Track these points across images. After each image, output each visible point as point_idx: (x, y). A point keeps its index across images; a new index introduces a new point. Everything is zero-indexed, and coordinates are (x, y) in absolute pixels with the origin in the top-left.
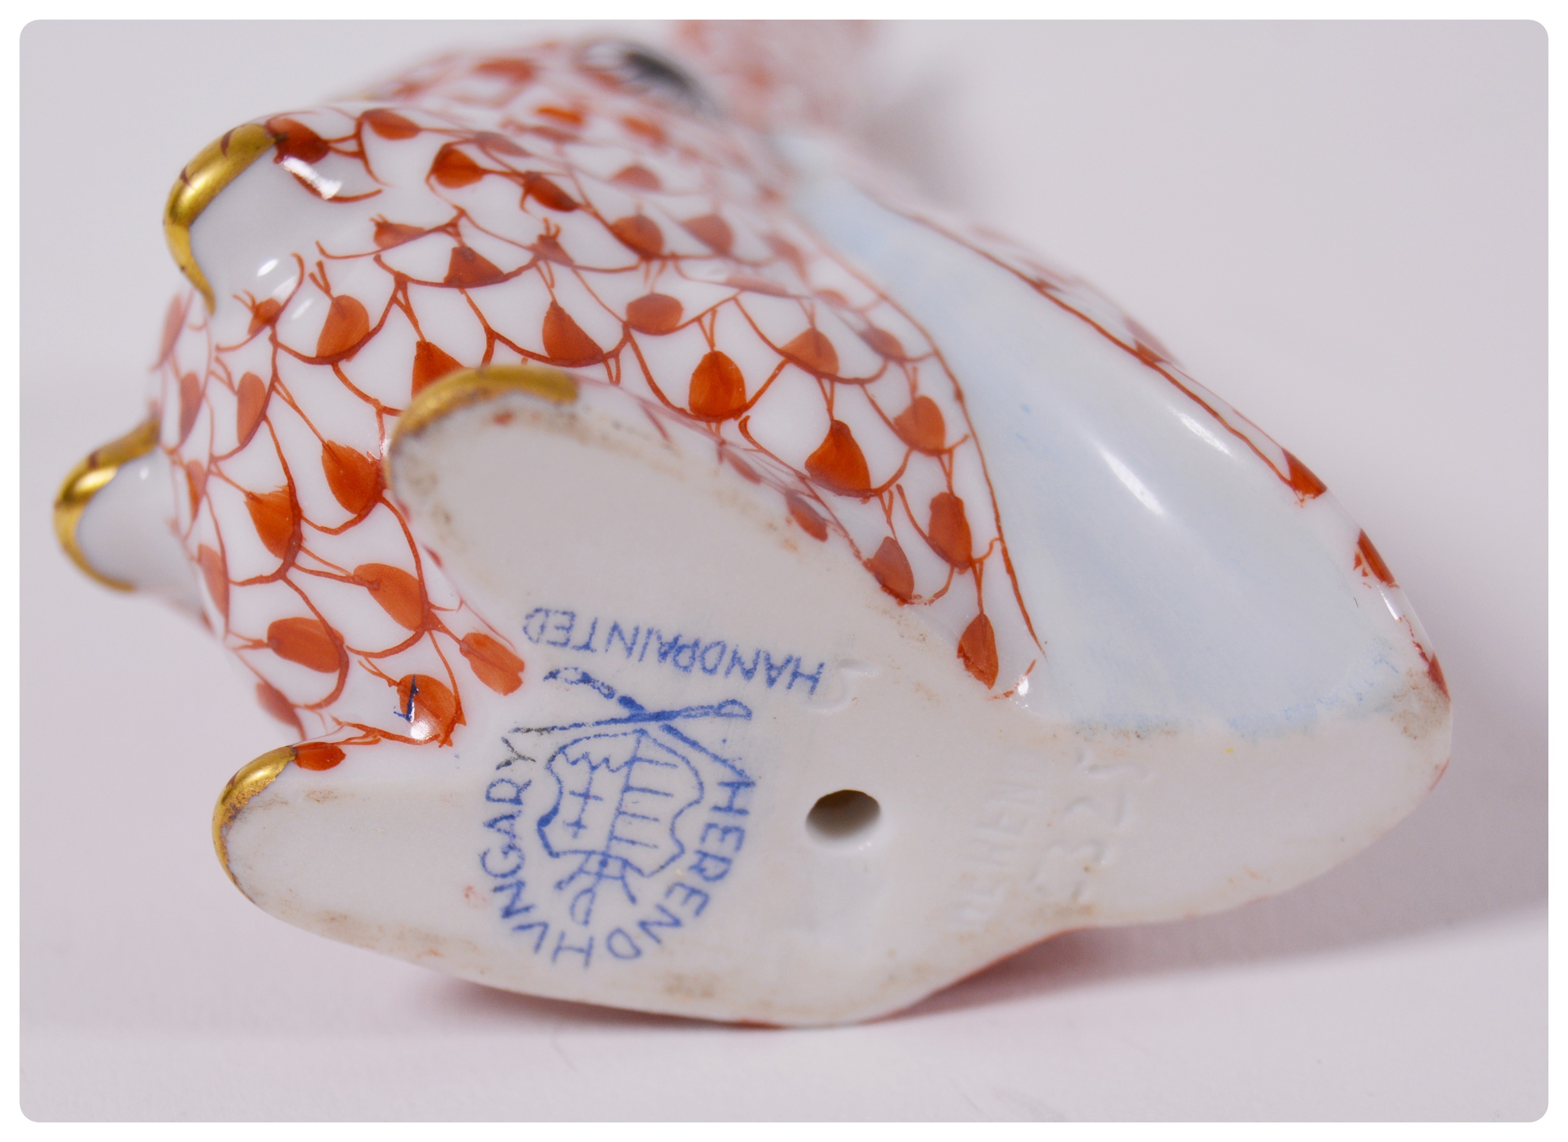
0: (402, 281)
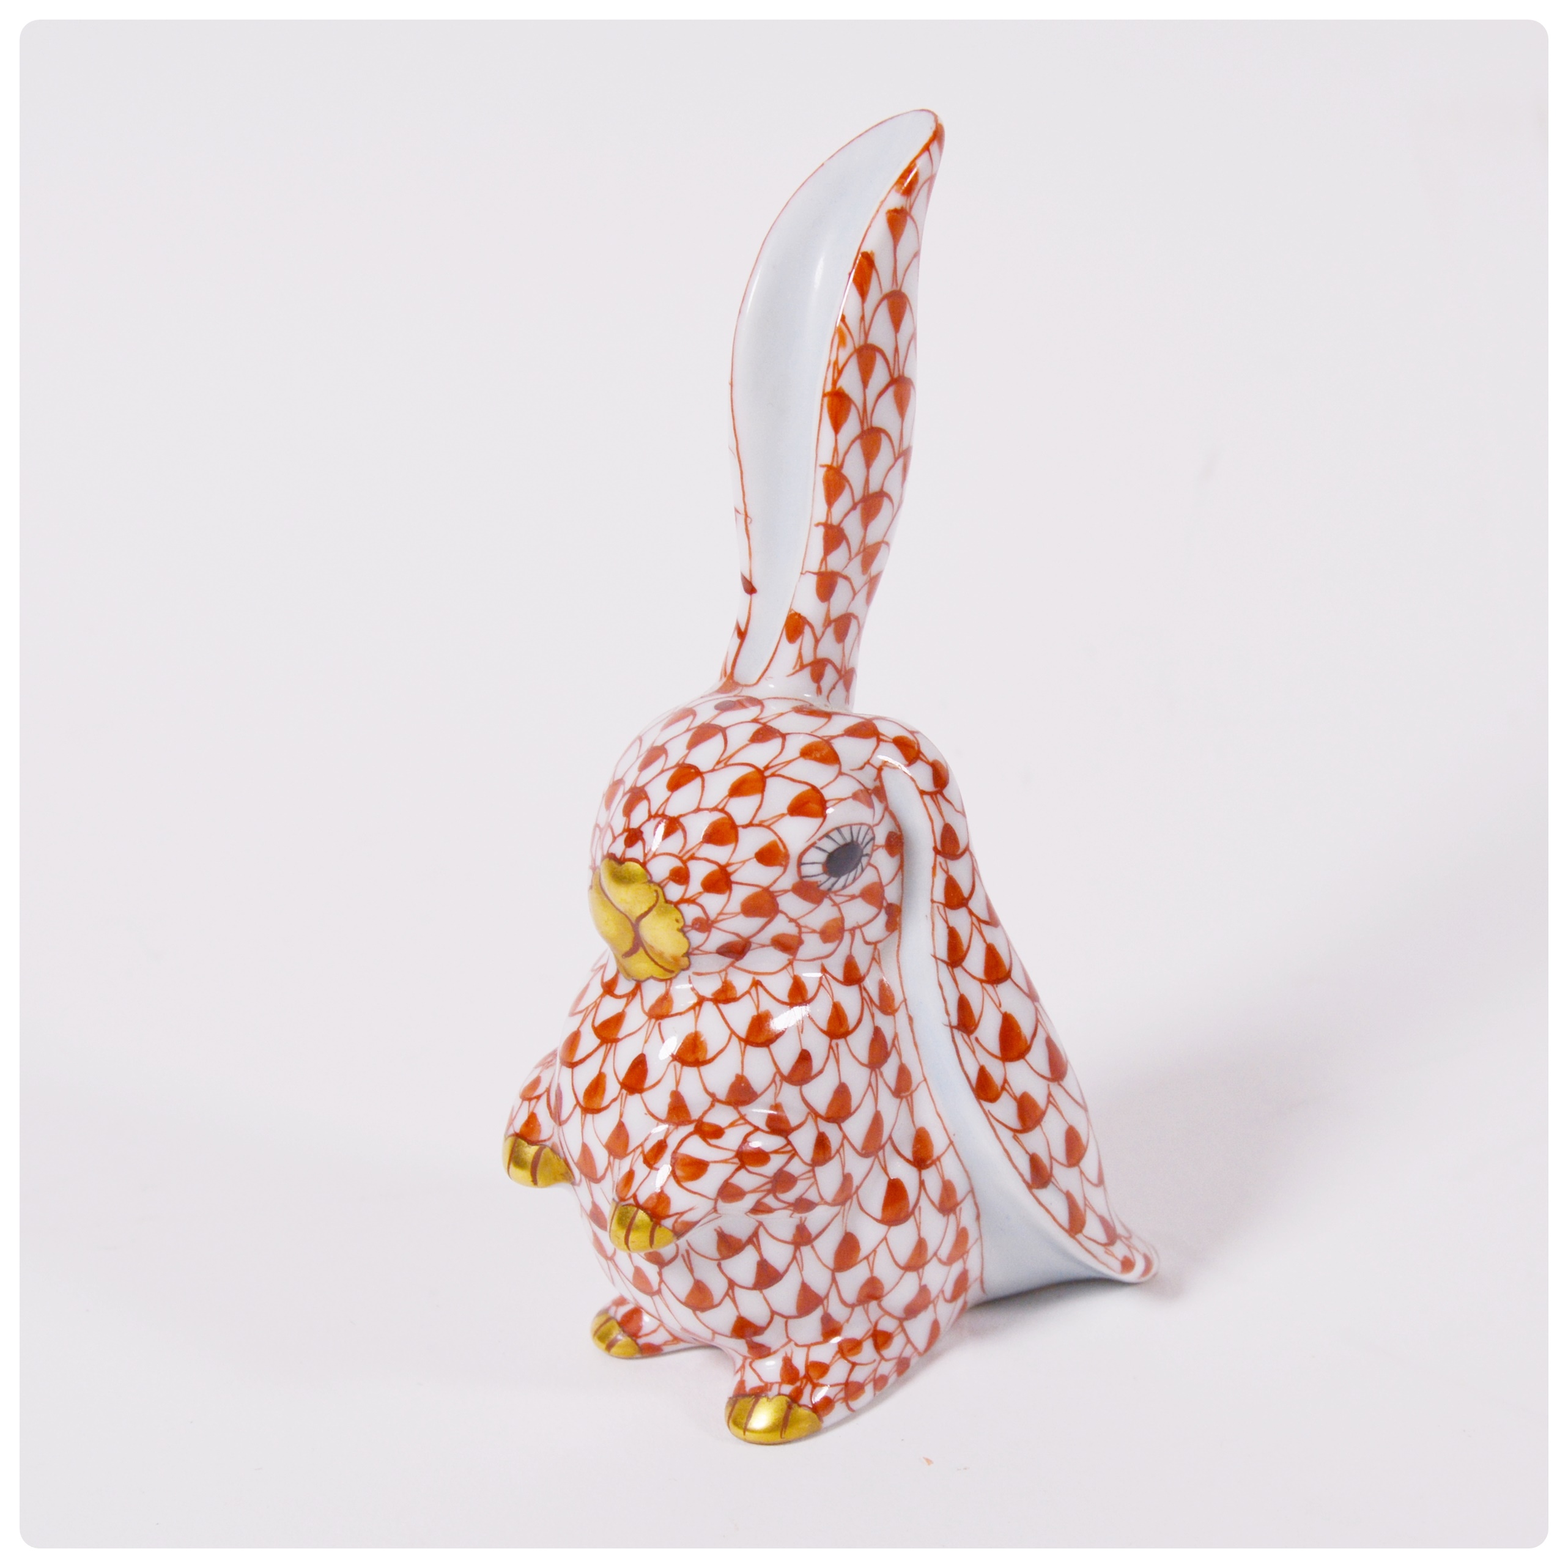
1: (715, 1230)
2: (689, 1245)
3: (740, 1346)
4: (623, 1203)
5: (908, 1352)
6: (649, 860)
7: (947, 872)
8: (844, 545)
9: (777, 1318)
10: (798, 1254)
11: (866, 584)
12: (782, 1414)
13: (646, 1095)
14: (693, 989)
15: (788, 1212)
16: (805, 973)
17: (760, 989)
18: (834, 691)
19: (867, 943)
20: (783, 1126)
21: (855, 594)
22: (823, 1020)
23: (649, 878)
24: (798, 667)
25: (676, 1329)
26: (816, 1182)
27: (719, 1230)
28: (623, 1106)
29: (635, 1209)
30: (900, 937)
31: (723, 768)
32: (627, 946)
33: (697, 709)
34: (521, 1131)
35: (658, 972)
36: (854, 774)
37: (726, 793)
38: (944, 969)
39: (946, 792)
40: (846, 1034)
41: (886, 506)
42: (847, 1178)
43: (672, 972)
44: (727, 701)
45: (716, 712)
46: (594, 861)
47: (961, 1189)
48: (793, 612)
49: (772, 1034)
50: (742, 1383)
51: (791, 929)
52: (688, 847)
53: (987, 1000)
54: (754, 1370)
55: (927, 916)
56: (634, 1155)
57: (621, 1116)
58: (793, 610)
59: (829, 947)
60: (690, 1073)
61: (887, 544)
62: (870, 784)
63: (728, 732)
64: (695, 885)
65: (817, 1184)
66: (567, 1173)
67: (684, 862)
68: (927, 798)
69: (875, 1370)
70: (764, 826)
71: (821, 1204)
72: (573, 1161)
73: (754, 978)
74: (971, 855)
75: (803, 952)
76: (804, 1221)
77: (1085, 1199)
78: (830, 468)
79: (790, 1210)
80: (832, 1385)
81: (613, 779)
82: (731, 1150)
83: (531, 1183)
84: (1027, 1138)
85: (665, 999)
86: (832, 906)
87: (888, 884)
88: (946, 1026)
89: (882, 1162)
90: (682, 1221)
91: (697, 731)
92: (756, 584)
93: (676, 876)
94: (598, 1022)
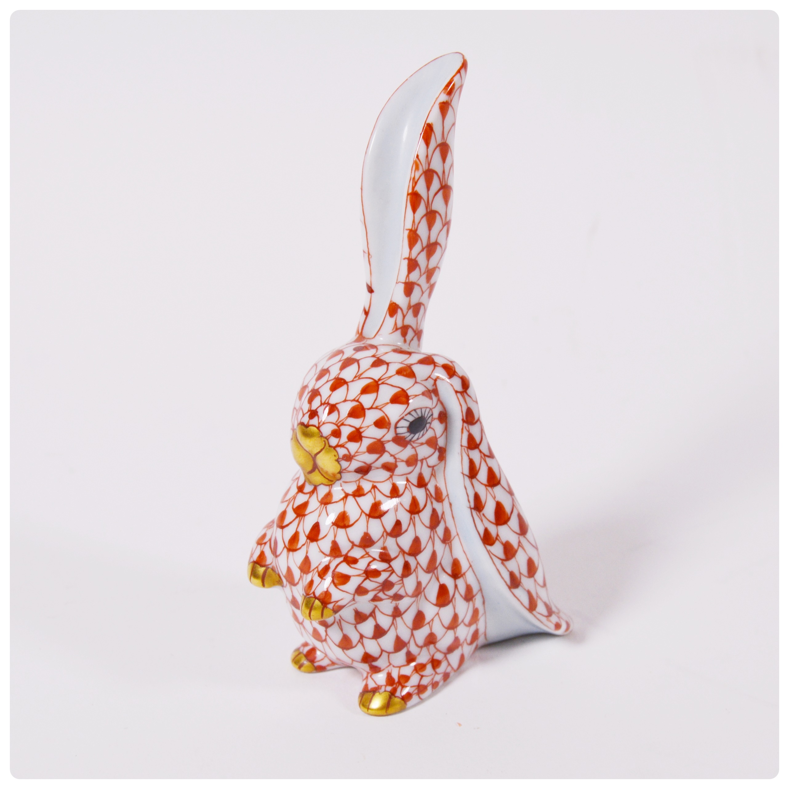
0: (362, 636)
1: (354, 610)
2: (340, 617)
3: (365, 667)
4: (308, 596)
5: (449, 670)
6: (321, 426)
7: (469, 431)
8: (417, 269)
9: (384, 653)
10: (395, 621)
11: (428, 288)
12: (386, 701)
13: (319, 542)
14: (343, 490)
15: (390, 601)
16: (398, 481)
17: (376, 490)
18: (412, 341)
19: (429, 467)
20: (387, 558)
21: (423, 293)
22: (407, 505)
23: (321, 434)
24: (394, 330)
25: (334, 658)
26: (404, 586)
27: (356, 610)
28: (308, 547)
29: (314, 599)
30: (445, 463)
31: (357, 380)
32: (310, 468)
33: (344, 350)
34: (257, 560)
35: (325, 481)
36: (422, 382)
37: (359, 392)
38: (467, 480)
39: (468, 391)
40: (418, 512)
41: (439, 250)
42: (419, 584)
43: (332, 481)
44: (359, 346)
45: (354, 352)
46: (293, 426)
47: (475, 589)
48: (392, 302)
49: (382, 512)
50: (366, 686)
51: (391, 460)
52: (340, 420)
53: (489, 495)
54: (373, 679)
55: (458, 453)
56: (313, 573)
57: (307, 553)
59: (410, 469)
60: (341, 532)
61: (439, 268)
62: (431, 388)
63: (360, 362)
64: (344, 438)
66: (279, 581)
67: (339, 427)
68: (459, 395)
69: (433, 679)
70: (378, 409)
71: (406, 597)
72: (283, 575)
73: (373, 485)
74: (481, 423)
75: (398, 471)
76: (398, 605)
77: (537, 593)
78: (411, 231)
79: (391, 599)
80: (412, 687)
81: (303, 385)
82: (362, 570)
83: (262, 586)
84: (508, 564)
85: (329, 495)
86: (412, 448)
87: (439, 437)
88: (468, 508)
89: (436, 575)
90: (338, 605)
91: (344, 361)
92: (374, 288)
93: (334, 434)
94: (295, 506)
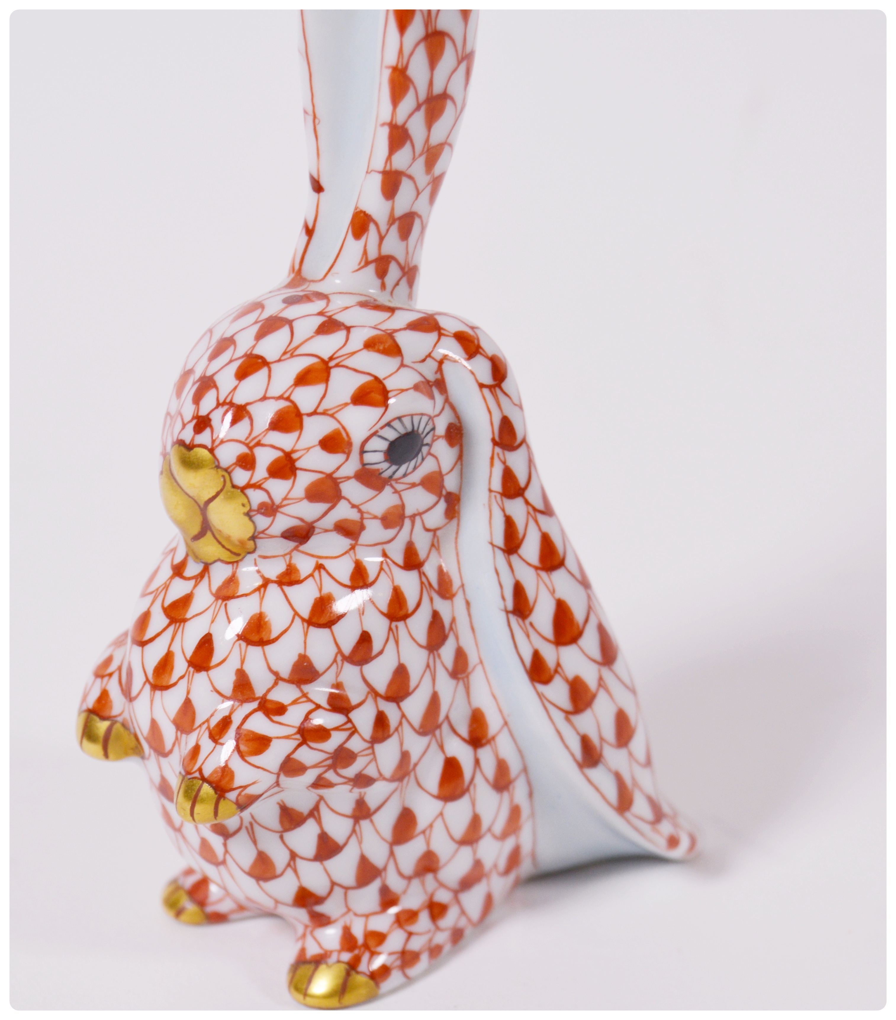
0: (293, 856)
1: (278, 803)
2: (253, 817)
3: (302, 915)
4: (189, 776)
5: (463, 923)
6: (217, 446)
7: (504, 463)
8: (408, 146)
9: (336, 889)
10: (357, 828)
11: (429, 184)
12: (340, 981)
13: (212, 673)
14: (258, 572)
15: (348, 787)
16: (367, 557)
17: (323, 572)
18: (398, 287)
19: (428, 530)
20: (344, 705)
21: (418, 193)
22: (383, 603)
23: (217, 463)
24: (363, 264)
25: (241, 897)
26: (375, 759)
27: (282, 804)
28: (190, 683)
29: (201, 782)
30: (458, 525)
31: (288, 358)
32: (196, 529)
33: (266, 303)
34: (94, 707)
35: (225, 555)
36: (417, 366)
37: (291, 382)
38: (500, 556)
39: (504, 385)
40: (405, 617)
41: (449, 110)
42: (405, 756)
43: (238, 555)
44: (294, 295)
45: (284, 305)
46: (165, 447)
47: (514, 767)
48: (358, 210)
49: (334, 615)
50: (303, 951)
51: (353, 515)
52: (254, 434)
53: (542, 587)
54: (315, 939)
55: (484, 505)
56: (200, 731)
57: (188, 693)
58: (358, 207)
59: (391, 533)
60: (254, 652)
61: (450, 145)
62: (431, 376)
63: (295, 324)
64: (261, 472)
65: (376, 760)
66: (137, 747)
67: (251, 449)
68: (486, 391)
69: (430, 940)
70: (328, 415)
71: (380, 780)
72: (142, 734)
73: (317, 562)
74: (528, 447)
75: (365, 537)
76: (364, 796)
77: (633, 779)
78: (395, 69)
79: (350, 785)
80: (391, 954)
81: (184, 369)
82: (293, 727)
83: (103, 757)
84: (579, 720)
85: (232, 581)
86: (393, 493)
87: (447, 474)
88: (502, 610)
89: (439, 740)
90: (246, 794)
91: (265, 322)
92: (324, 183)
93: (243, 462)
94: (167, 603)
